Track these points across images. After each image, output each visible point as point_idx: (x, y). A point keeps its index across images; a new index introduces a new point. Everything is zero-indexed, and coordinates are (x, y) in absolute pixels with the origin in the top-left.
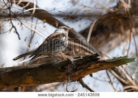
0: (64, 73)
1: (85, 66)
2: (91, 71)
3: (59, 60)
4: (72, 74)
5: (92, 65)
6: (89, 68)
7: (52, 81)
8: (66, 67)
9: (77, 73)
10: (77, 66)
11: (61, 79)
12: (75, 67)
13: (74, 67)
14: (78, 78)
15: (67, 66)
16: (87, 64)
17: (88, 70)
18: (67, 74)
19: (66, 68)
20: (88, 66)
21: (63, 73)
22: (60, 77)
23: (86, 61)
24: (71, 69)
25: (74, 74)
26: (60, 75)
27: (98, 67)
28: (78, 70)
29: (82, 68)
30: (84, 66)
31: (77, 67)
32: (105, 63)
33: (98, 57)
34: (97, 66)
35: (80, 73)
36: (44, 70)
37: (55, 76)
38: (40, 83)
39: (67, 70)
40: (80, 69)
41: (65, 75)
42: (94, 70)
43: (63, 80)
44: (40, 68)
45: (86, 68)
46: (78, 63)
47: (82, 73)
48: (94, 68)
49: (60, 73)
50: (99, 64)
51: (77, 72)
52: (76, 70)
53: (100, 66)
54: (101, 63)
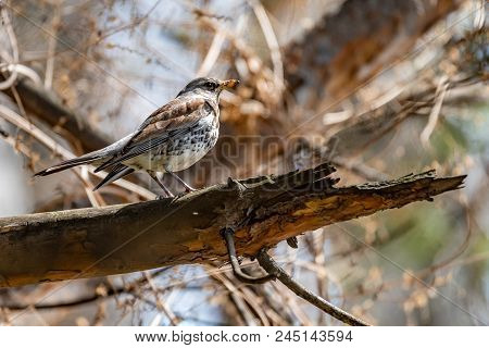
0: (210, 229)
1: (286, 207)
3: (188, 191)
4: (239, 235)
5: (308, 204)
6: (298, 213)
7: (165, 259)
8: (218, 210)
9: (255, 230)
10: (259, 208)
11: (196, 252)
12: (250, 210)
13: (247, 210)
14: (257, 246)
15: (223, 207)
16: (291, 199)
17: (295, 220)
18: (223, 234)
19: (217, 215)
20: (297, 206)
21: (204, 231)
22: (193, 246)
23: (288, 189)
24: (236, 215)
25: (246, 234)
26: (197, 238)
27: (331, 209)
28: (260, 221)
29: (274, 214)
30: (282, 208)
31: (255, 209)
32: (355, 193)
33: (333, 176)
34: (327, 206)
35: (266, 232)
36: (138, 223)
37: (177, 243)
38: (121, 267)
39: (220, 220)
40: (267, 217)
41: (215, 236)
42: (315, 220)
43: (204, 255)
44: (122, 218)
45: (289, 212)
46: (261, 197)
47: (271, 232)
48: (317, 212)
49: (196, 230)
50: (334, 198)
51: (256, 226)
52: (253, 220)
53: (340, 204)
54: (343, 194)
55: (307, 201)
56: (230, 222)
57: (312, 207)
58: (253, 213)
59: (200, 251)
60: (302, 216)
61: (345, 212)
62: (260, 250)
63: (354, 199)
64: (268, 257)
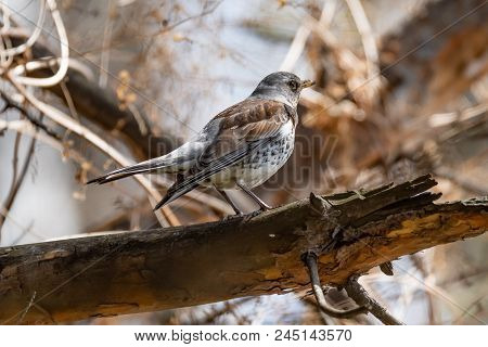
0: (289, 254)
1: (379, 227)
2: (400, 246)
3: (263, 208)
4: (324, 260)
5: (405, 223)
6: (393, 234)
7: (237, 290)
8: (299, 231)
9: (342, 254)
10: (346, 228)
11: (273, 281)
12: (336, 231)
13: (332, 231)
14: (345, 274)
15: (305, 228)
16: (385, 217)
17: (389, 243)
18: (305, 259)
19: (297, 237)
20: (392, 225)
21: (284, 256)
22: (270, 274)
23: (380, 206)
24: (319, 237)
25: (332, 260)
26: (274, 264)
27: (432, 229)
28: (348, 243)
29: (364, 236)
30: (374, 228)
31: (343, 230)
32: (460, 211)
33: (432, 191)
34: (427, 226)
35: (355, 256)
36: (205, 248)
37: (251, 270)
39: (301, 242)
40: (355, 240)
41: (295, 262)
42: (413, 242)
43: (283, 284)
44: (186, 241)
45: (382, 233)
46: (349, 215)
47: (362, 257)
48: (415, 233)
49: (274, 255)
50: (435, 216)
51: (344, 249)
52: (340, 243)
53: (442, 223)
54: (446, 211)
55: (404, 219)
56: (313, 244)
57: (409, 227)
58: (340, 234)
59: (278, 280)
60: (398, 238)
61: (449, 233)
62: (348, 279)
63: (458, 217)
64: (359, 286)
